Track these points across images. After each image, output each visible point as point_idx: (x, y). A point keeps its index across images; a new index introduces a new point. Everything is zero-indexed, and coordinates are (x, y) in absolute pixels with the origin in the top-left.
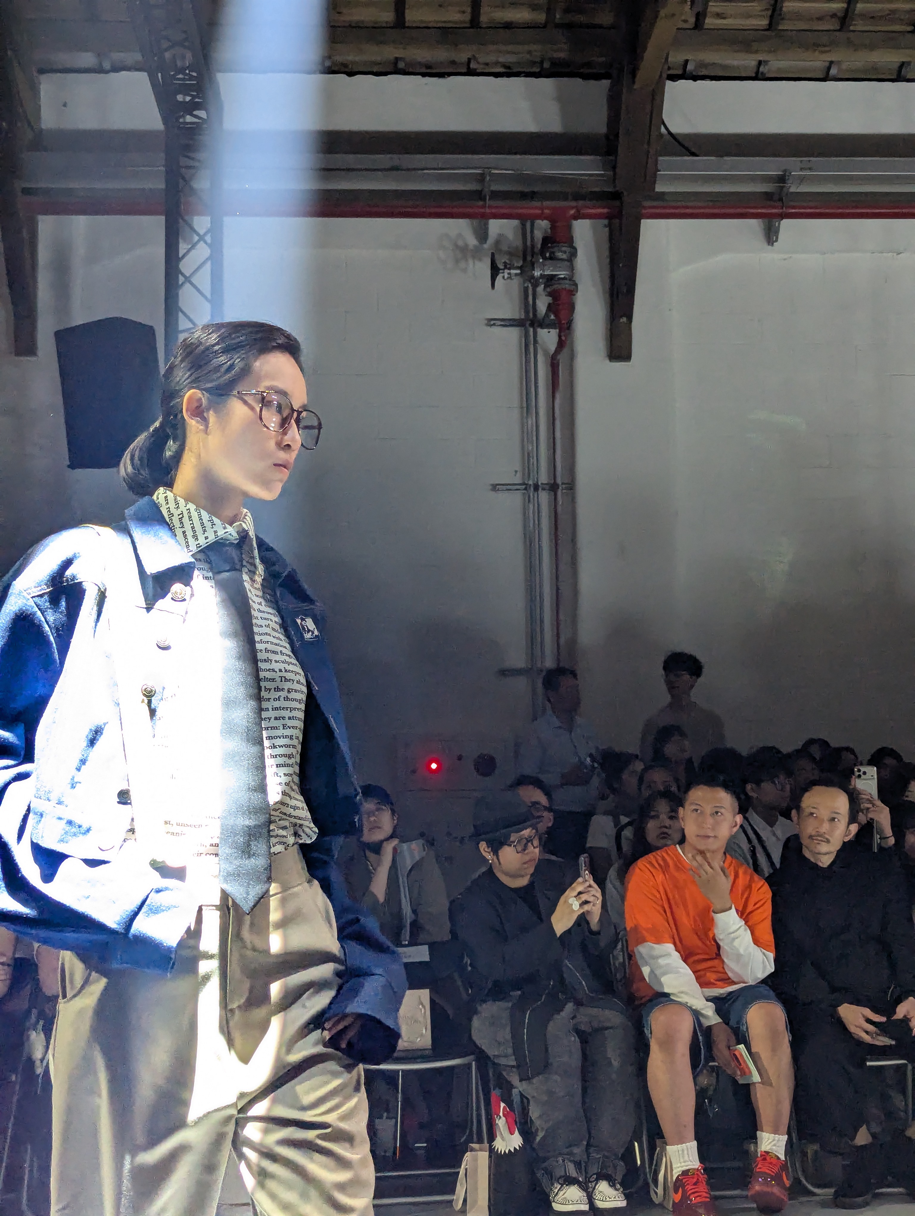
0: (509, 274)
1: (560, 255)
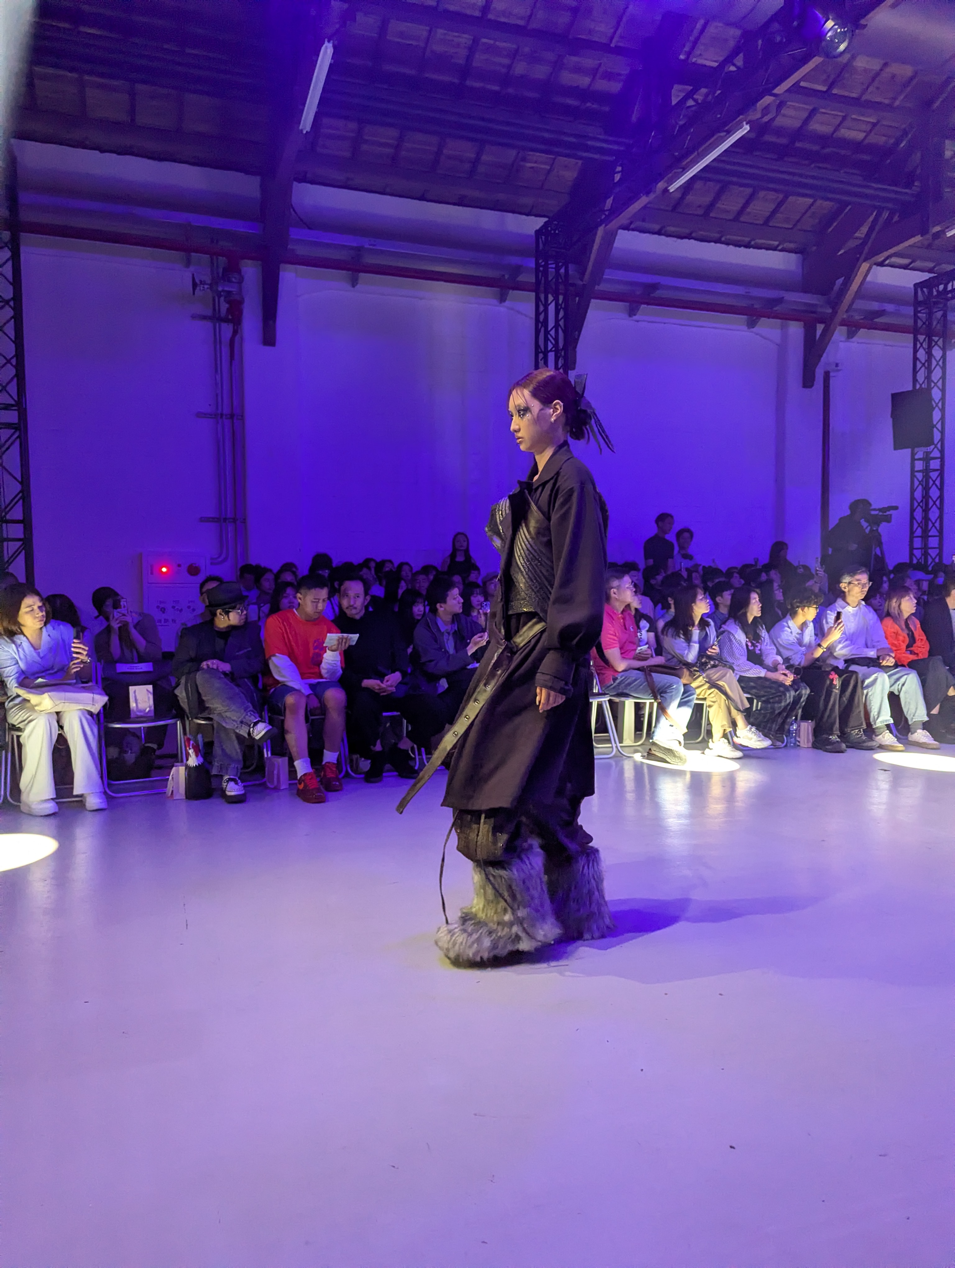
0: (203, 287)
1: (233, 280)
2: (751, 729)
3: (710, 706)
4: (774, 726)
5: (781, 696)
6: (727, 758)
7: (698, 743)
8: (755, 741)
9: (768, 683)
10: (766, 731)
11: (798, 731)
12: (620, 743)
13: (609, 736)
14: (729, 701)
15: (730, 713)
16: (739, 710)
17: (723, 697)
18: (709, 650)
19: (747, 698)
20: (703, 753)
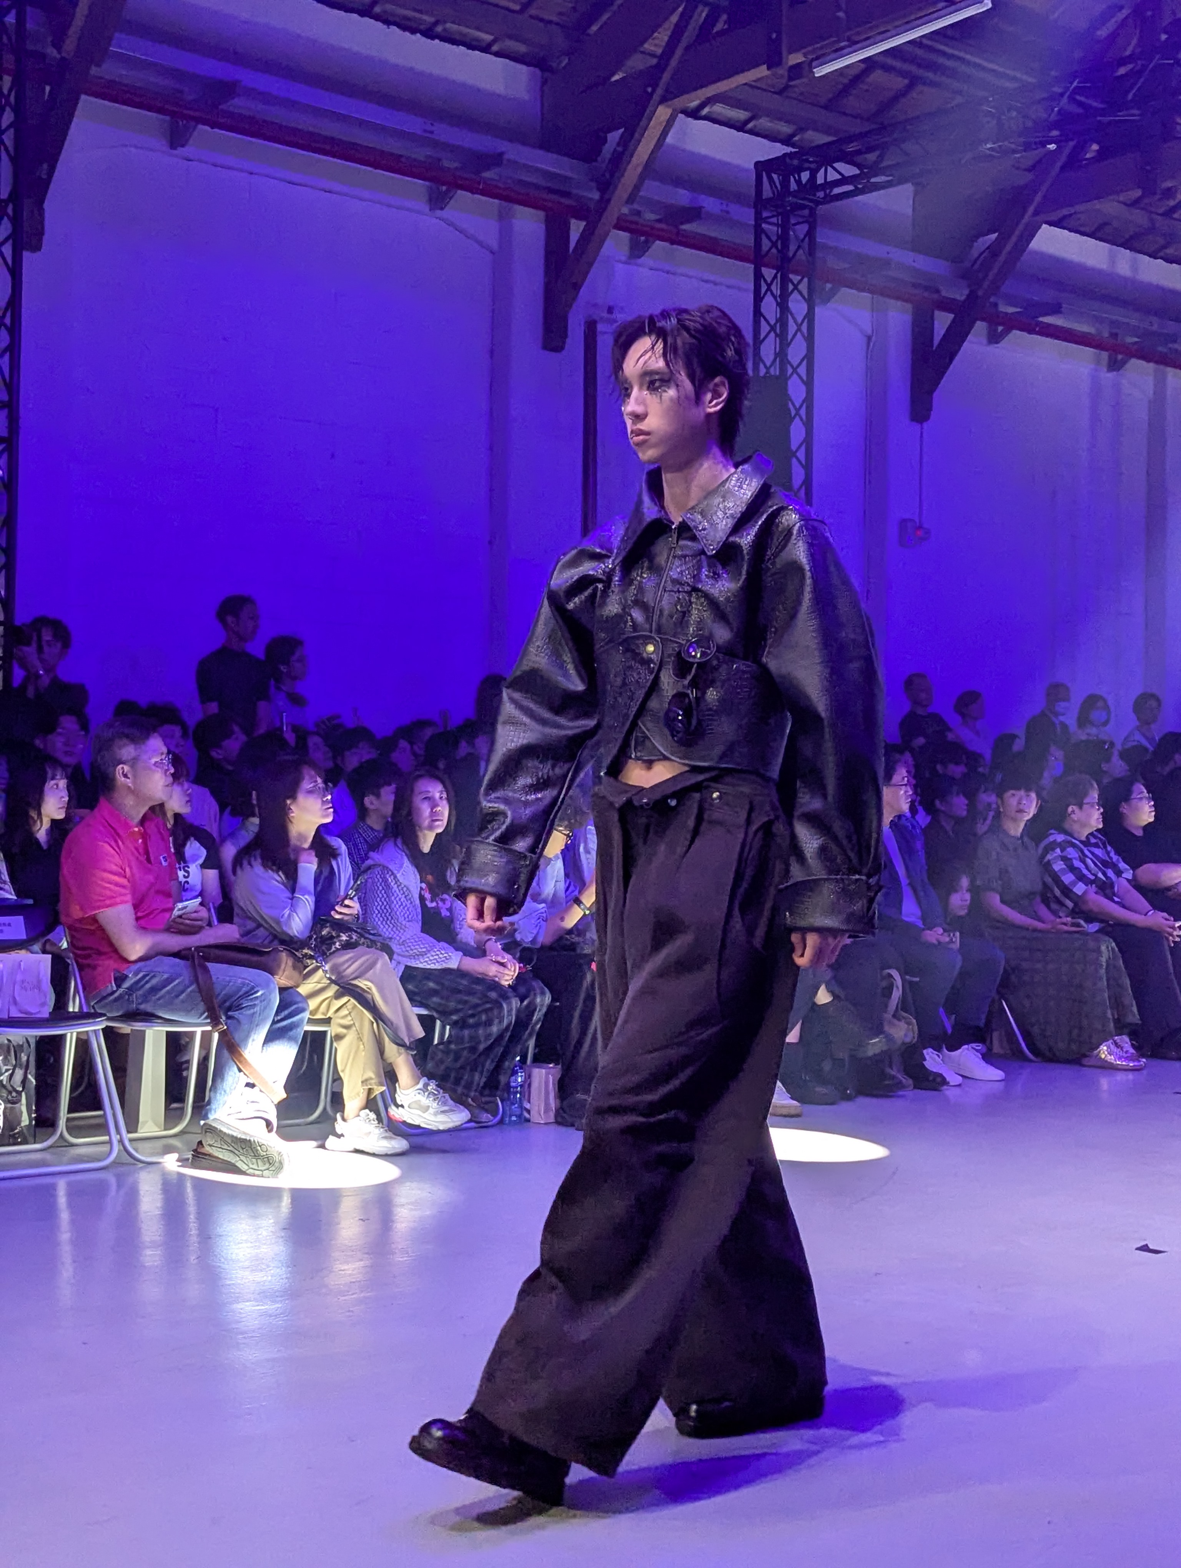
2: (426, 1085)
3: (339, 1037)
4: (477, 1077)
5: (491, 1009)
6: (374, 1155)
7: (312, 1123)
8: (436, 1114)
9: (465, 982)
10: (460, 1090)
11: (527, 1084)
12: (129, 1132)
13: (104, 1116)
14: (380, 1023)
15: (381, 1051)
16: (400, 1044)
17: (368, 1015)
18: (337, 908)
19: (420, 1017)
20: (322, 1146)
